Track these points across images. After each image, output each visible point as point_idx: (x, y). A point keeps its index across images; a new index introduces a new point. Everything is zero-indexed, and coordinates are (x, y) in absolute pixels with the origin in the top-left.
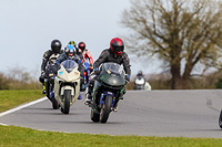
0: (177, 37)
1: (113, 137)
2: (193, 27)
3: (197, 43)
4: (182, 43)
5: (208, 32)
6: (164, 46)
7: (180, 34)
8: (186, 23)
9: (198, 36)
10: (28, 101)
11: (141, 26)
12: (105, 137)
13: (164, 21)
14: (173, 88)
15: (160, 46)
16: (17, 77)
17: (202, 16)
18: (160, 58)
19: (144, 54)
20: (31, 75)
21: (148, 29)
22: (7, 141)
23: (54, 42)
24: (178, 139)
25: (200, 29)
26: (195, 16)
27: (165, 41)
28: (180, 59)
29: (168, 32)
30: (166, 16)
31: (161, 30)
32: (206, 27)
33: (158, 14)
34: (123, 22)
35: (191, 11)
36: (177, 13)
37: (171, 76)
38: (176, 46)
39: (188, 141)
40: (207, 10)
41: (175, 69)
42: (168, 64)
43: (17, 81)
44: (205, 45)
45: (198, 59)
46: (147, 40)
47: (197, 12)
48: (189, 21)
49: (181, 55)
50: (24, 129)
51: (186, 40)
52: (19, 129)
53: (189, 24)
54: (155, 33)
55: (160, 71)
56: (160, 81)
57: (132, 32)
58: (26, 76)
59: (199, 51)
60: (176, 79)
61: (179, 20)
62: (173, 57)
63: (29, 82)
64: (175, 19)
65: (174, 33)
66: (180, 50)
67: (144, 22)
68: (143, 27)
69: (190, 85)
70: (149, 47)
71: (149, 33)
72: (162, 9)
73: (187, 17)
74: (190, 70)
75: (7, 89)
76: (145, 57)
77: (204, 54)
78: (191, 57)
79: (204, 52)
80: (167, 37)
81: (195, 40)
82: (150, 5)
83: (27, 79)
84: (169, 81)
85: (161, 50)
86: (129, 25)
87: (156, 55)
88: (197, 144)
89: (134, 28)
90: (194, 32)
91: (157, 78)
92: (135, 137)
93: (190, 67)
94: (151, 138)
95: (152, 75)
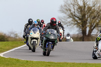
0: (85, 17)
1: (56, 63)
2: (92, 13)
3: (94, 20)
4: (87, 20)
5: (99, 15)
6: (79, 21)
7: (86, 16)
8: (89, 11)
9: (95, 17)
10: (17, 47)
11: (69, 13)
12: (52, 63)
13: (79, 10)
14: (83, 41)
15: (77, 22)
16: (12, 36)
17: (96, 8)
18: (77, 27)
19: (70, 25)
20: (19, 35)
21: (72, 14)
22: (7, 65)
23: (30, 19)
24: (85, 64)
25: (95, 13)
26: (93, 8)
27: (80, 19)
28: (86, 27)
29: (81, 15)
30: (80, 8)
31: (78, 14)
32: (98, 13)
33: (76, 7)
34: (60, 11)
35: (91, 5)
36: (85, 7)
37: (82, 35)
38: (85, 22)
39: (90, 64)
40: (98, 5)
41: (84, 32)
42: (81, 29)
43: (12, 38)
44: (98, 21)
45: (94, 27)
46: (71, 19)
47: (94, 6)
48: (90, 10)
49: (87, 26)
50: (15, 59)
51: (89, 19)
52: (13, 59)
53: (90, 12)
54: (75, 16)
55: (77, 33)
56: (77, 38)
57: (65, 15)
58: (16, 35)
59: (95, 24)
60: (84, 37)
61: (86, 9)
62: (83, 27)
63: (17, 38)
64: (84, 9)
65: (84, 16)
66: (86, 23)
67: (70, 10)
68: (70, 13)
69: (91, 39)
70: (72, 22)
71: (72, 16)
72: (78, 5)
73: (89, 8)
74: (91, 33)
75: (8, 41)
76: (70, 26)
77: (97, 25)
78: (91, 26)
79: (97, 24)
80: (80, 18)
81: (93, 19)
82: (73, 3)
83: (17, 36)
84: (81, 37)
85: (78, 23)
86: (63, 12)
87: (76, 25)
88: (94, 66)
89: (65, 13)
90: (93, 15)
91: (76, 36)
92: (66, 63)
93: (91, 31)
94: (73, 64)
95: (74, 35)
